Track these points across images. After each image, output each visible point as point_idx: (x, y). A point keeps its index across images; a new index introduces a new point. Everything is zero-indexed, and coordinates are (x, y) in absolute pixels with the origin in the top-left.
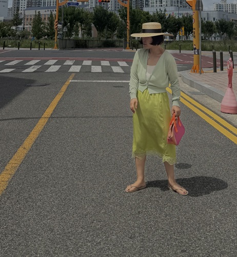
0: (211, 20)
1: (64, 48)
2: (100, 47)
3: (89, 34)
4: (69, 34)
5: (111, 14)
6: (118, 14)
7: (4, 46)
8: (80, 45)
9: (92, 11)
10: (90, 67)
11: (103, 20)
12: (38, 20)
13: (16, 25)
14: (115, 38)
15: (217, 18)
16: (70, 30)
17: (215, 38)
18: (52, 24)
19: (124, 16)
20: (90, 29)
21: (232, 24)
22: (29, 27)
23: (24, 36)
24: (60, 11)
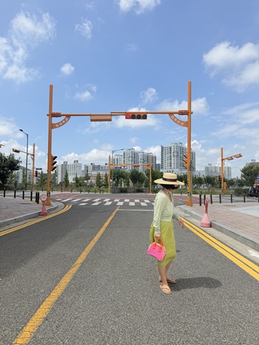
0: (201, 176)
1: (114, 193)
2: (134, 192)
3: (128, 185)
4: (117, 185)
5: (141, 173)
6: (144, 173)
7: (81, 191)
8: (123, 191)
9: (129, 172)
10: (128, 203)
11: (136, 177)
12: (99, 177)
13: (87, 180)
14: (143, 187)
15: (205, 175)
16: (117, 183)
17: (204, 187)
18: (107, 179)
19: (148, 175)
20: (129, 182)
21: (214, 179)
22: (94, 181)
23: (91, 186)
24: (111, 172)
